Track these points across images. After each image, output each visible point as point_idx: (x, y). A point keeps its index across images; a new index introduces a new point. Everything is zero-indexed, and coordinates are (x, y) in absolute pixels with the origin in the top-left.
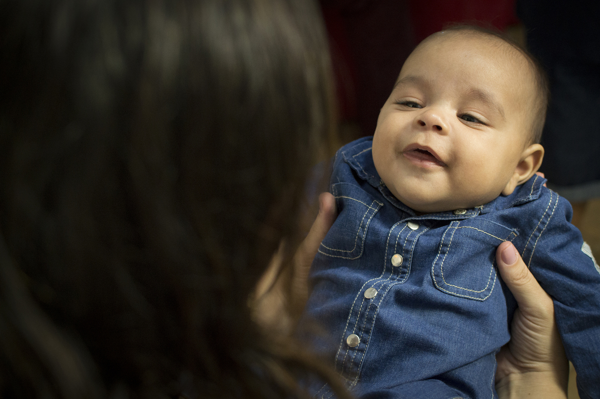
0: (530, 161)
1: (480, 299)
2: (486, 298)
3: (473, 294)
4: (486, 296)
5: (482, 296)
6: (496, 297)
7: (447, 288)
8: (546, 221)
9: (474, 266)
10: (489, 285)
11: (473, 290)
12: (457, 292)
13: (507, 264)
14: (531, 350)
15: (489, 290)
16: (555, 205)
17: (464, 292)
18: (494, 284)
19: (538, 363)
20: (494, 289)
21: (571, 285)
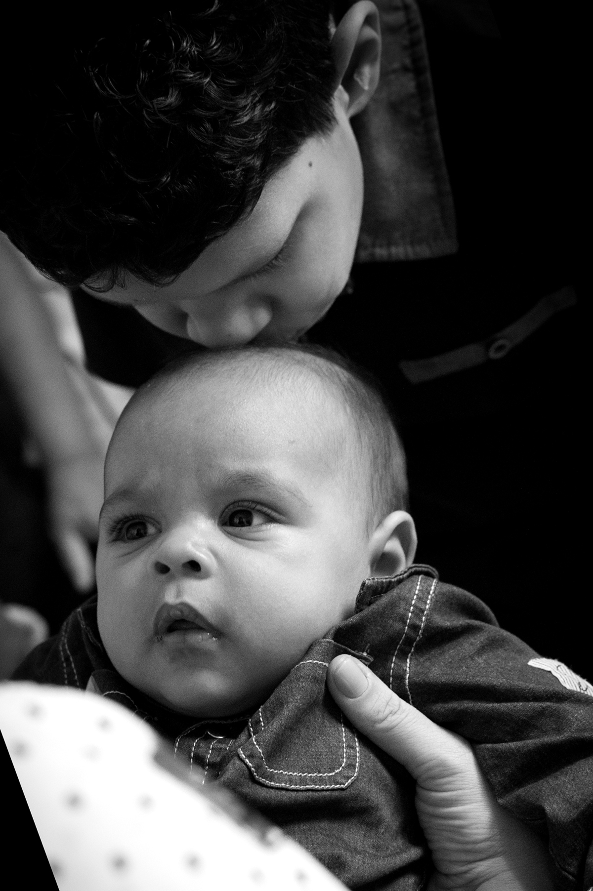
0: (394, 546)
1: (338, 786)
2: (350, 781)
3: (322, 781)
4: (349, 778)
5: (339, 779)
6: (370, 779)
7: (271, 777)
8: (417, 622)
9: (308, 732)
10: (348, 758)
11: (319, 772)
12: (291, 782)
13: (353, 698)
14: (458, 842)
15: (351, 766)
16: (429, 593)
17: (303, 781)
18: (358, 754)
19: (481, 863)
20: (361, 765)
21: (492, 709)
